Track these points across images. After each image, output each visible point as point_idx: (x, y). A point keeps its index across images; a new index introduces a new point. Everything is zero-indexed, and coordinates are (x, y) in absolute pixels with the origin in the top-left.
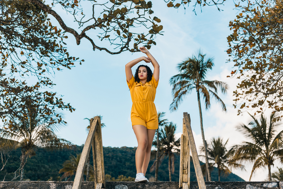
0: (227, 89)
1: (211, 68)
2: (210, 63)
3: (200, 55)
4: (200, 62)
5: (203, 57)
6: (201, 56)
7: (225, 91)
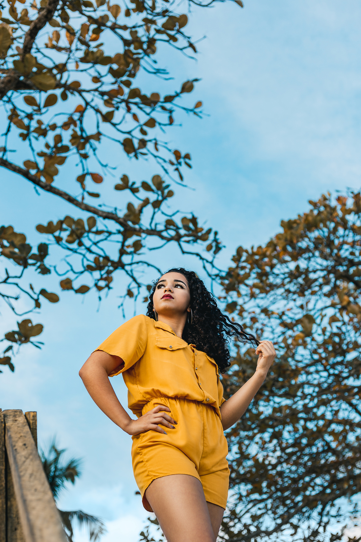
0: (102, 533)
1: (73, 481)
2: (74, 469)
3: (54, 448)
4: (51, 465)
5: (58, 454)
6: (56, 450)
7: (96, 538)
